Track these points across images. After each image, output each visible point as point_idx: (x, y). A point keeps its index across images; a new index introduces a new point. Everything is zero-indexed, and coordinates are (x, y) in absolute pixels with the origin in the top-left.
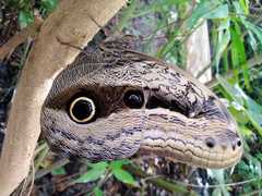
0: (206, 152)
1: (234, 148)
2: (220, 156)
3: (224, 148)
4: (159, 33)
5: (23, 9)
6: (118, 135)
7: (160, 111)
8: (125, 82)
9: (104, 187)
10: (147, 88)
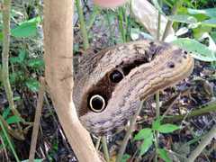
0: (174, 71)
1: (185, 57)
2: (182, 67)
3: (180, 62)
4: (113, 22)
5: (25, 80)
6: (125, 101)
7: (133, 71)
8: (105, 73)
9: (161, 146)
10: (117, 67)
